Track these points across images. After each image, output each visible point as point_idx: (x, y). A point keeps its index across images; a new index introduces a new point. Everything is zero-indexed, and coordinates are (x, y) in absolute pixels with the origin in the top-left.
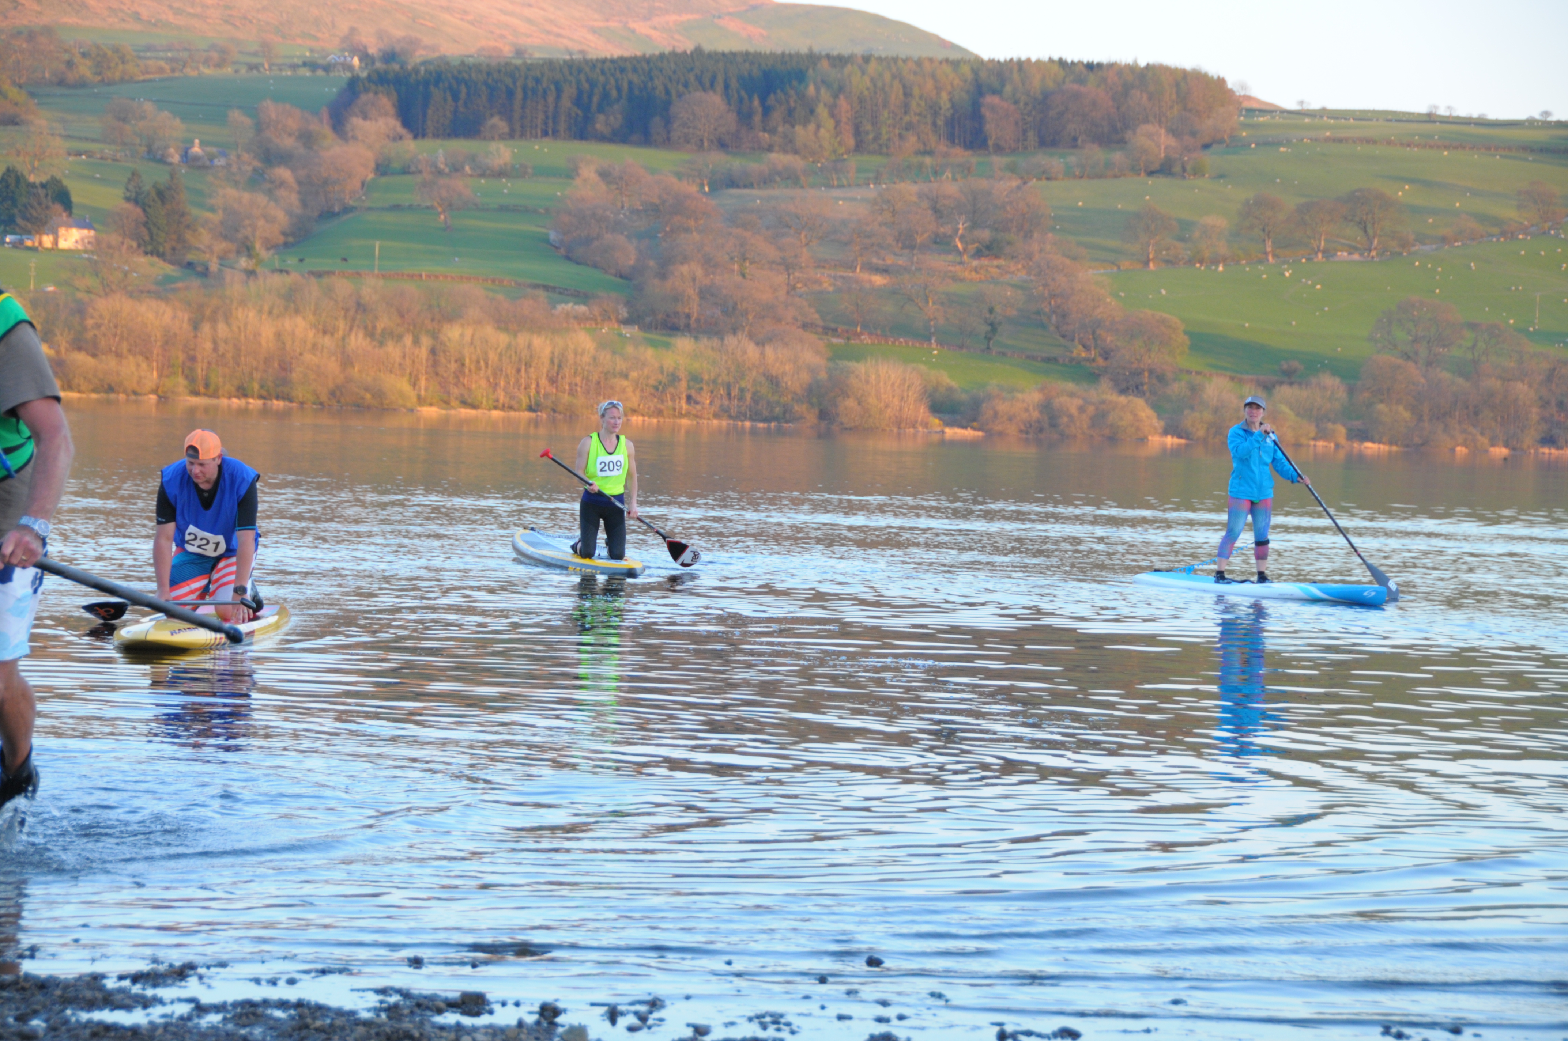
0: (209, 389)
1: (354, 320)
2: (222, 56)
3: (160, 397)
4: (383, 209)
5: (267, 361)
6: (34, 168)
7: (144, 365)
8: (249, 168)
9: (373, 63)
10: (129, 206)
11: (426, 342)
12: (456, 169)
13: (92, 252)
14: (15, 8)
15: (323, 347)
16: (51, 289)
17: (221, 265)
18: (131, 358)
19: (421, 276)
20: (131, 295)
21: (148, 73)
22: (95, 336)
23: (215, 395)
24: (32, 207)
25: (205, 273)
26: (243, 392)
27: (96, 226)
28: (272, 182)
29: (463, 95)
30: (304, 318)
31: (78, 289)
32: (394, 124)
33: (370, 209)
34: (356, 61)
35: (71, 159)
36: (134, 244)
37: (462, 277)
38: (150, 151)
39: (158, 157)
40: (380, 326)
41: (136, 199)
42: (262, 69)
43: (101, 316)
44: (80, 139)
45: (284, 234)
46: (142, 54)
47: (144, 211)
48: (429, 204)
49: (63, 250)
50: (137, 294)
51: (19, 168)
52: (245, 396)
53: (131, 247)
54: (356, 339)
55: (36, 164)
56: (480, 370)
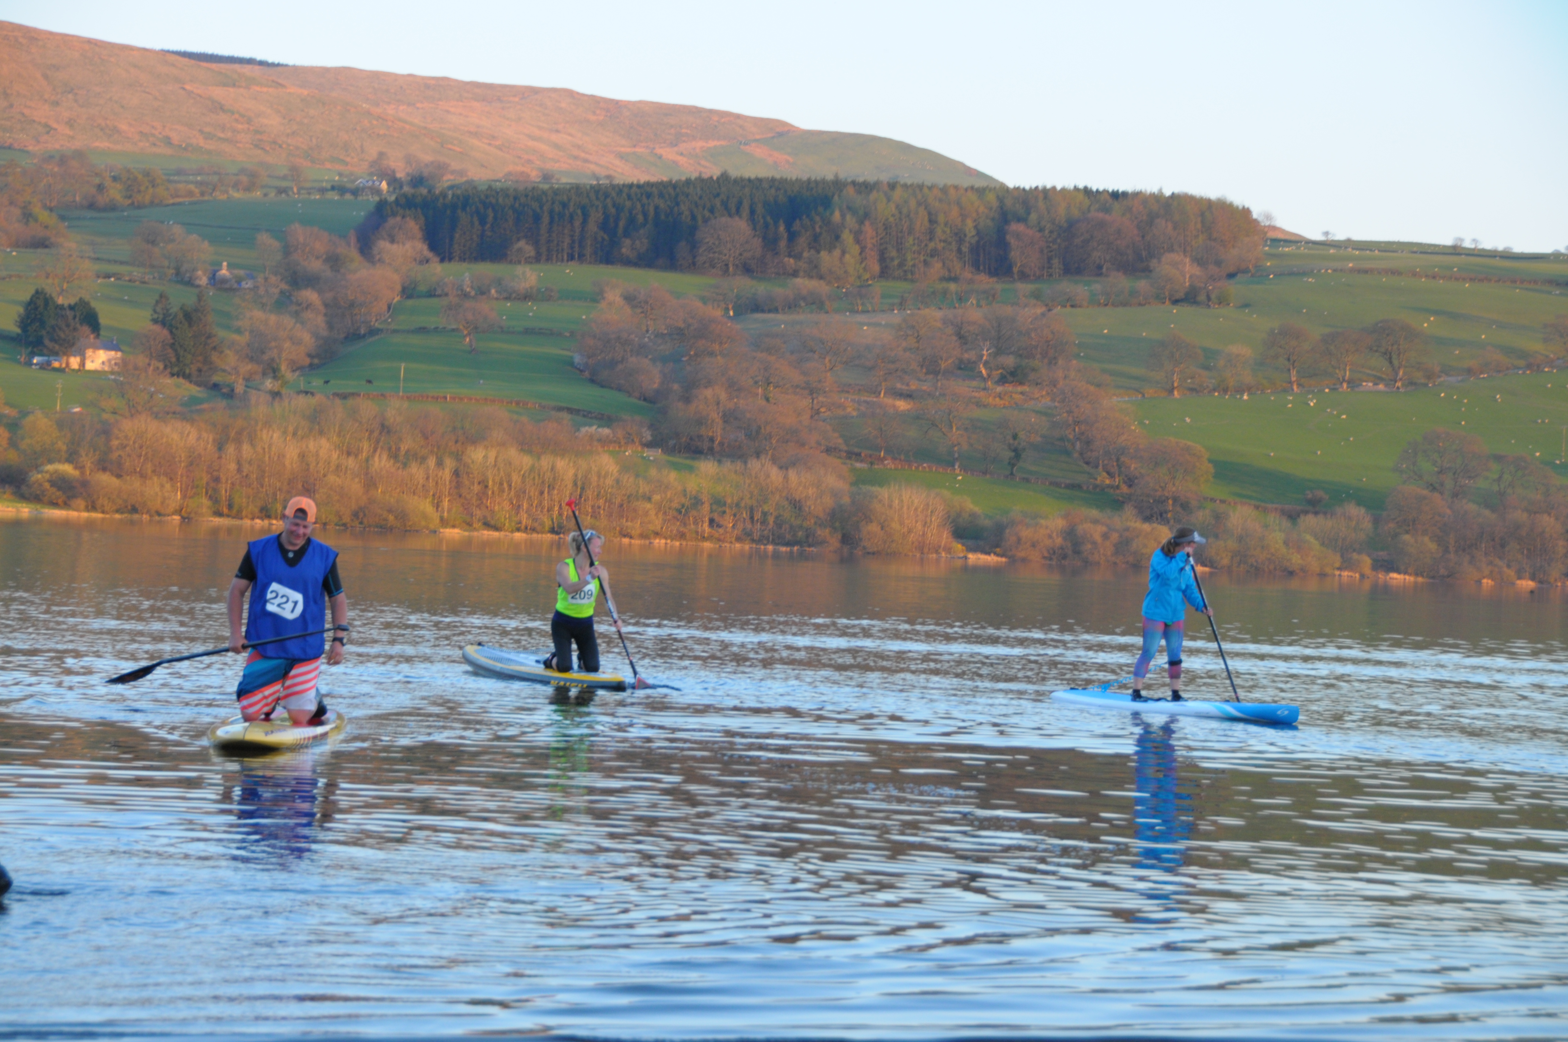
0: (232, 510)
1: (378, 441)
2: (251, 180)
3: (183, 518)
4: (409, 332)
5: (291, 482)
6: (63, 290)
7: (168, 486)
8: (276, 291)
9: (401, 187)
10: (157, 328)
11: (450, 464)
12: (482, 292)
13: (119, 374)
14: (48, 133)
15: (346, 468)
16: (77, 410)
17: (246, 386)
18: (155, 478)
19: (445, 398)
20: (156, 416)
21: (178, 196)
22: (119, 456)
23: (238, 516)
24: (60, 329)
25: (230, 395)
26: (266, 513)
27: (123, 347)
28: (300, 305)
29: (490, 219)
30: (328, 439)
31: (104, 410)
32: (422, 248)
33: (395, 331)
34: (384, 185)
35: (100, 281)
36: (161, 366)
37: (486, 400)
38: (178, 274)
39: (187, 279)
40: (404, 447)
41: (164, 320)
42: (290, 193)
43: (126, 437)
44: (109, 261)
45: (309, 355)
46: (172, 178)
47: (171, 332)
48: (454, 327)
49: (89, 371)
50: (163, 415)
51: (48, 290)
52: (269, 517)
53: (158, 368)
54: (380, 461)
55: (65, 286)
56: (503, 491)
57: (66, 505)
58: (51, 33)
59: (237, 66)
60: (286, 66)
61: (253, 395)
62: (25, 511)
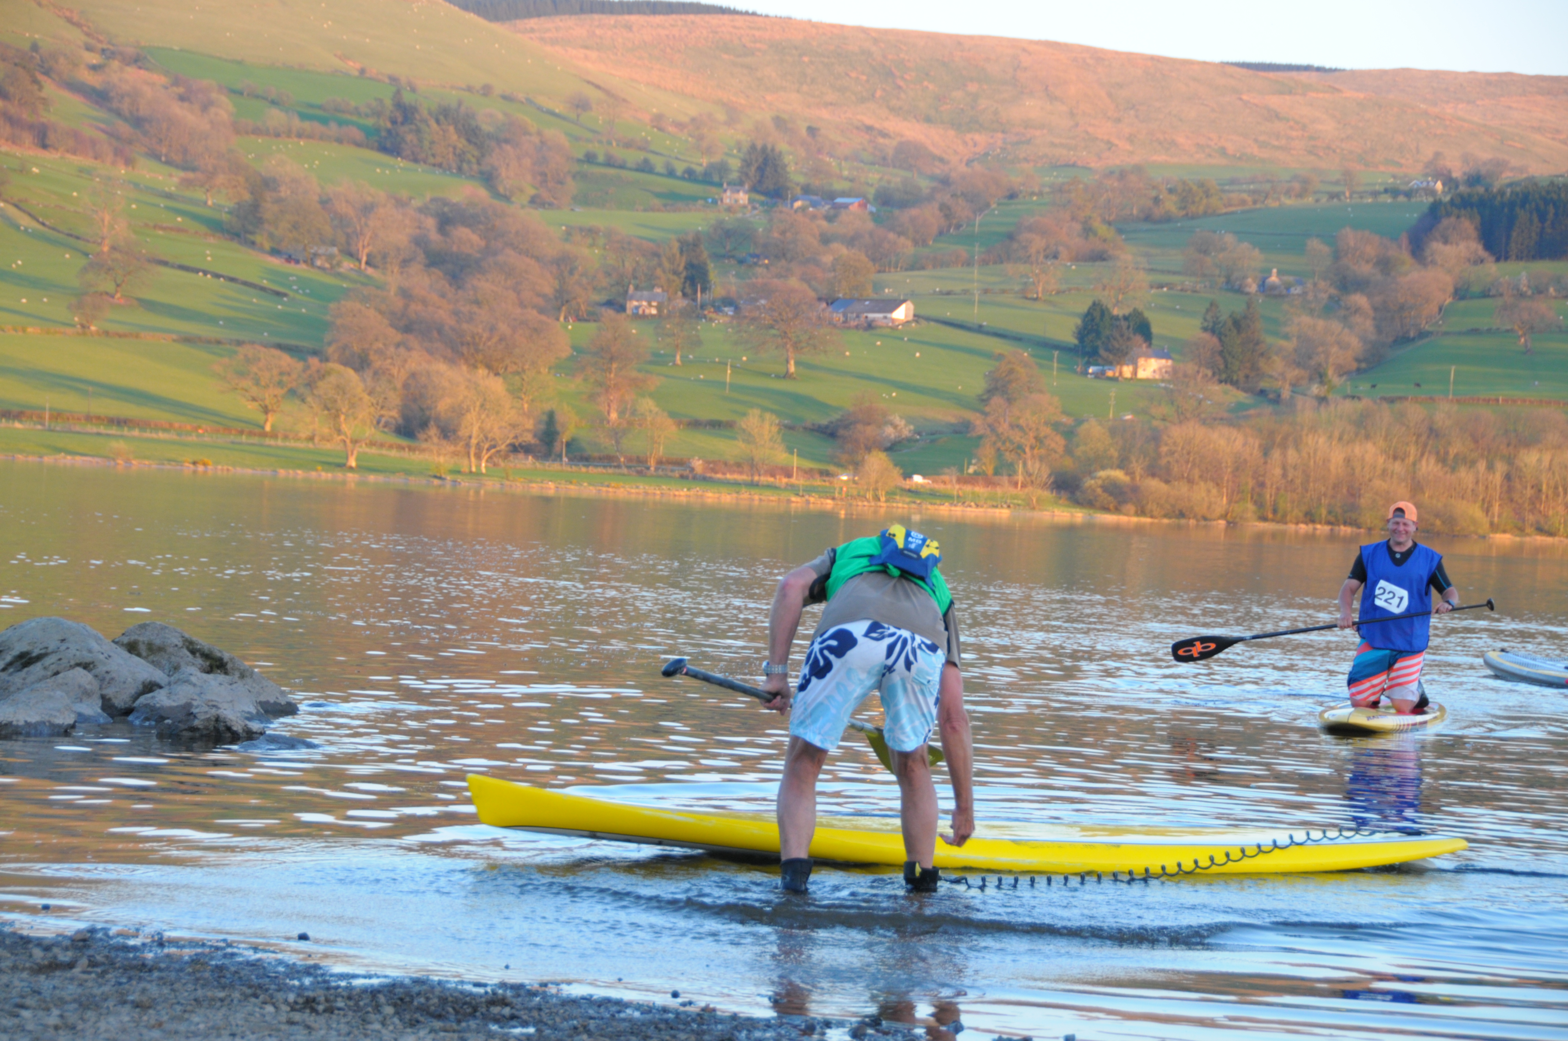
0: (1277, 515)
1: (1425, 445)
2: (1304, 186)
3: (1229, 523)
4: (1460, 334)
5: (1335, 487)
6: (1118, 301)
7: (1214, 491)
8: (1324, 296)
9: (1457, 187)
10: (1206, 336)
11: (1501, 468)
12: (1540, 291)
13: (1169, 382)
14: (1109, 149)
15: (1392, 472)
16: (1129, 417)
17: (1293, 392)
18: (1202, 484)
19: (1497, 400)
20: (1204, 422)
21: (1230, 205)
22: (1169, 462)
23: (1283, 520)
24: (1115, 339)
25: (1277, 400)
26: (1310, 517)
27: (1173, 355)
28: (1348, 309)
29: (1551, 216)
30: (1374, 444)
31: (1154, 417)
32: (1476, 247)
33: (1446, 334)
34: (1439, 186)
35: (1153, 291)
36: (1209, 373)
37: (1541, 402)
38: (1228, 281)
39: (1236, 287)
40: (1453, 451)
41: (1213, 329)
42: (1342, 198)
43: (1175, 443)
44: (1162, 272)
45: (1358, 360)
46: (1227, 187)
47: (1220, 340)
48: (1508, 327)
49: (1141, 380)
50: (1210, 421)
51: (1104, 302)
52: (1313, 521)
53: (1206, 375)
54: (1428, 465)
55: (1120, 297)
56: (1558, 495)
57: (1117, 510)
58: (1117, 53)
59: (1294, 74)
60: (1344, 70)
61: (1300, 401)
62: (1079, 516)
